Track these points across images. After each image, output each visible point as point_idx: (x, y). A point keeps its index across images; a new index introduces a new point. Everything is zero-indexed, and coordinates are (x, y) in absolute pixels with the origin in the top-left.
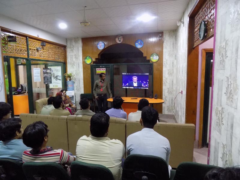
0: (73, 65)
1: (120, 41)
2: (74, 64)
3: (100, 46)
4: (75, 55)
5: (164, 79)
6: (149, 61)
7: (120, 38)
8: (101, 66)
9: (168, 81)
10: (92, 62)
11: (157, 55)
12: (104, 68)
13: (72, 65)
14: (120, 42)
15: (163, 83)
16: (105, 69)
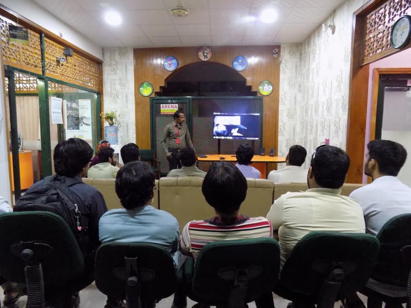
0: (117, 99)
1: (206, 57)
2: (117, 97)
3: (170, 64)
4: (120, 79)
5: (280, 124)
6: (255, 93)
7: (206, 52)
8: (170, 101)
9: (287, 128)
10: (154, 93)
11: (270, 83)
13: (114, 98)
14: (206, 60)
15: (279, 130)
16: (177, 105)
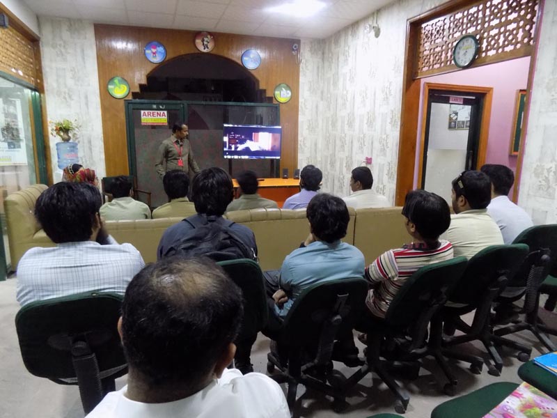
0: (68, 99)
1: (206, 47)
2: (70, 97)
3: (154, 53)
4: (73, 70)
5: (300, 138)
6: (271, 99)
7: (206, 39)
8: (155, 106)
9: (308, 144)
10: (131, 94)
11: (288, 87)
12: (162, 112)
13: (65, 98)
14: (206, 51)
15: (299, 146)
16: (166, 112)
